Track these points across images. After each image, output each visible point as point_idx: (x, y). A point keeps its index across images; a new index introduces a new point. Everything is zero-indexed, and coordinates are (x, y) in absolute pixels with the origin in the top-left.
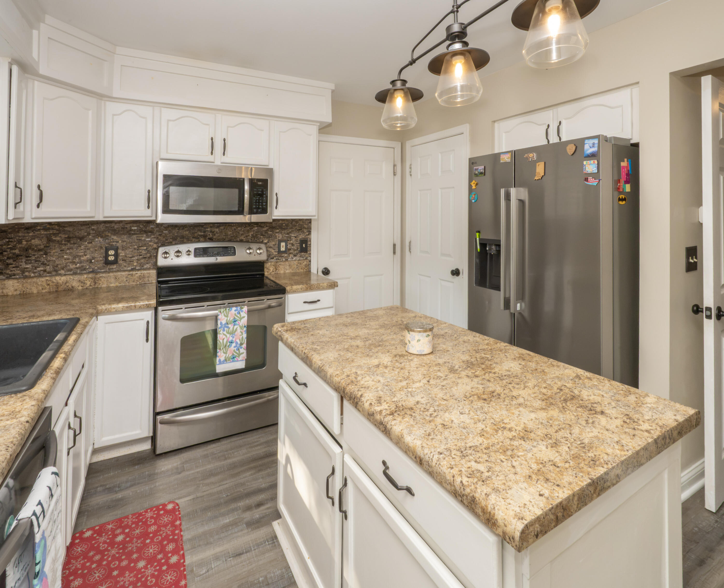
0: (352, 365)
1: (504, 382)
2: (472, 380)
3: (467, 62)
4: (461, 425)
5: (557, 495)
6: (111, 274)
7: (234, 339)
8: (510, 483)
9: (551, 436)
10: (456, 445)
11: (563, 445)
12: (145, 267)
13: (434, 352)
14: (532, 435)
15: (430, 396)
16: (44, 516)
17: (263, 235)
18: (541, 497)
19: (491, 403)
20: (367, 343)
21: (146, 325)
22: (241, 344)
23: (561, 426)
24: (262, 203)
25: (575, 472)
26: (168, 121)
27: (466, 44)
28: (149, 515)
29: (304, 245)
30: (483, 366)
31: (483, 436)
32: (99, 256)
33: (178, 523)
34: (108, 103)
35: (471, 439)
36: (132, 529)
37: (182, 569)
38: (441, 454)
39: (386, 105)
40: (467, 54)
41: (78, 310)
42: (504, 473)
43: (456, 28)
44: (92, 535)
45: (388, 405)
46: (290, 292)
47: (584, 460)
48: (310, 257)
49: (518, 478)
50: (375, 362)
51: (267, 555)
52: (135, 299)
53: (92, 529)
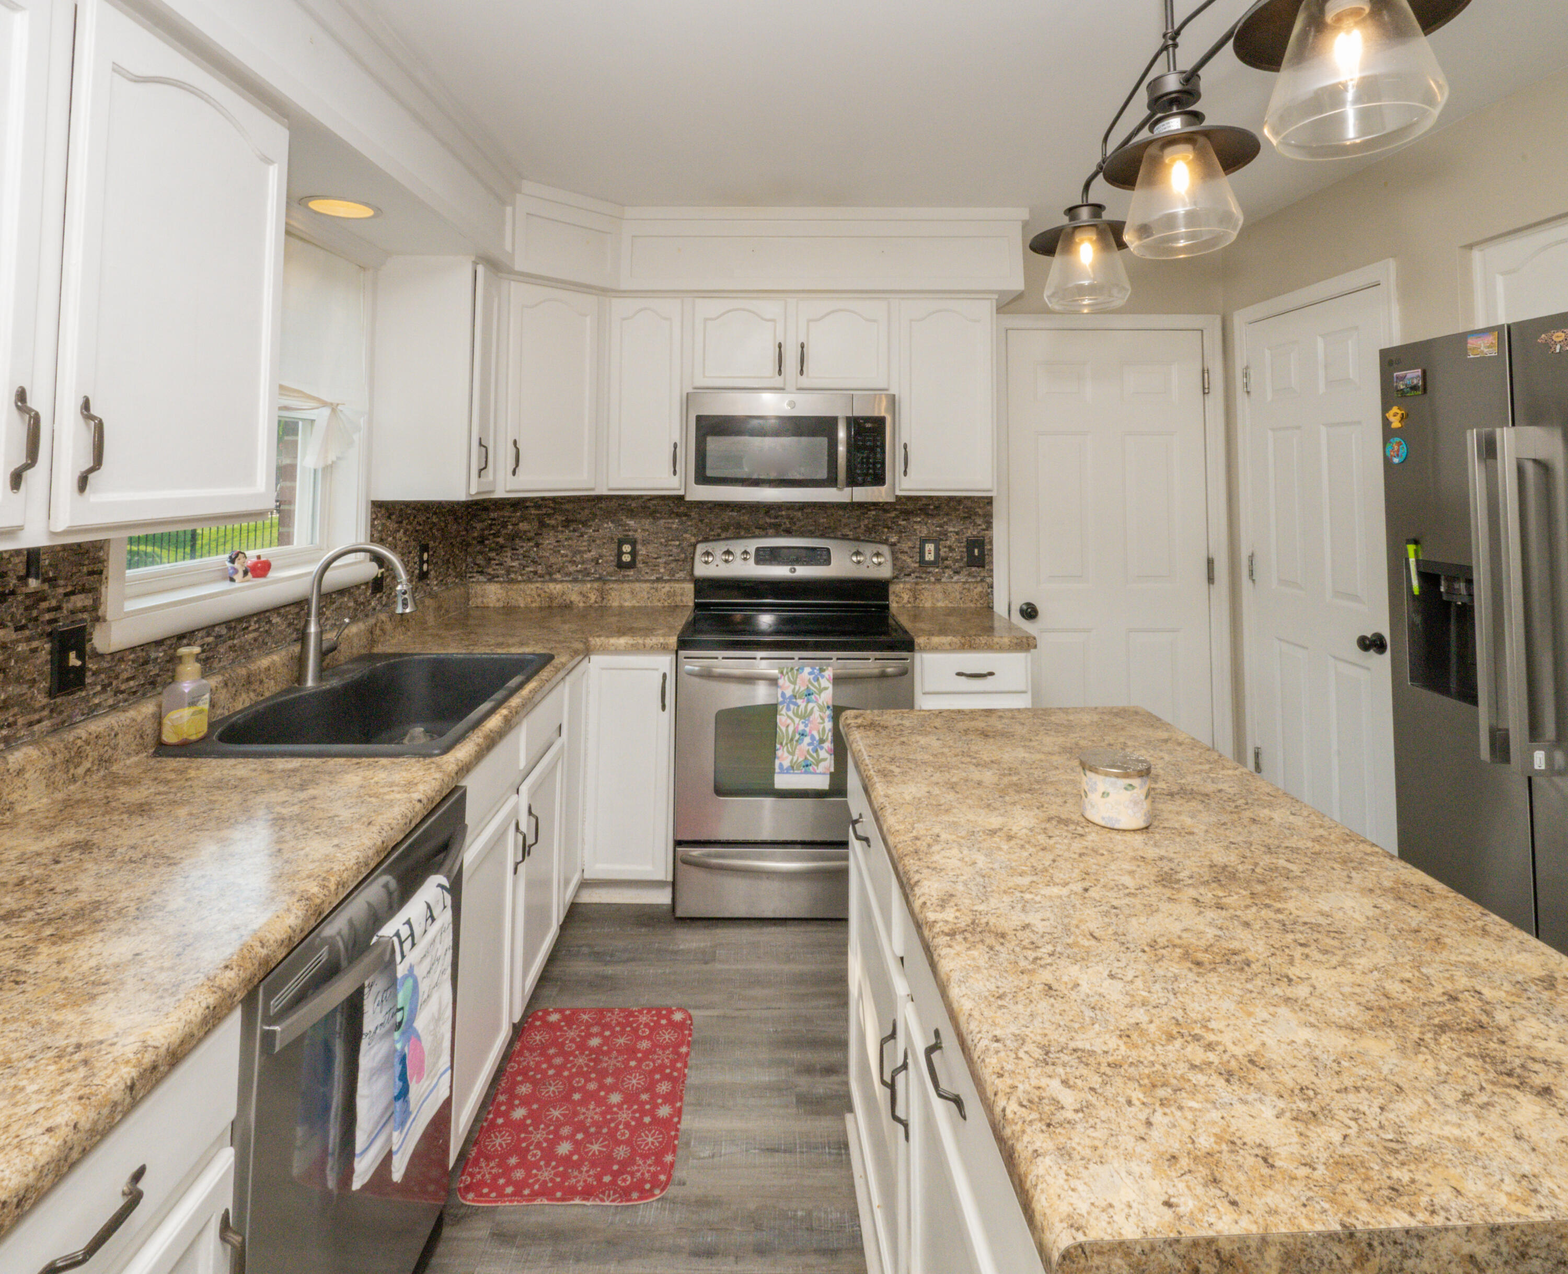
0: (939, 819)
1: (1290, 937)
2: (1200, 913)
3: (1201, 156)
4: (1092, 999)
5: (1212, 1220)
6: (626, 586)
7: (807, 729)
8: (1111, 1153)
9: (1316, 1094)
10: (1046, 1035)
11: (1331, 1126)
12: (677, 576)
13: (1150, 830)
14: (1263, 1076)
15: (1066, 921)
16: (413, 945)
17: (889, 528)
18: (1166, 1208)
19: (1212, 974)
20: (1006, 780)
21: (661, 681)
22: (822, 741)
23: (1367, 1082)
24: (874, 464)
25: (1311, 1194)
26: (706, 320)
27: (1197, 117)
28: (644, 1019)
29: (976, 551)
30: (1260, 888)
31: (1125, 1039)
32: (609, 553)
33: (684, 1050)
34: (614, 301)
35: (1091, 1034)
36: (614, 1035)
37: (673, 1133)
38: (997, 1041)
39: (1057, 261)
40: (1201, 140)
41: (560, 642)
42: (1113, 1127)
43: (1172, 83)
44: (560, 1021)
45: (958, 914)
46: (923, 650)
47: (1367, 1179)
48: (992, 576)
49: (1139, 1149)
50: (995, 821)
51: (822, 1173)
52: (648, 631)
53: (561, 1011)
